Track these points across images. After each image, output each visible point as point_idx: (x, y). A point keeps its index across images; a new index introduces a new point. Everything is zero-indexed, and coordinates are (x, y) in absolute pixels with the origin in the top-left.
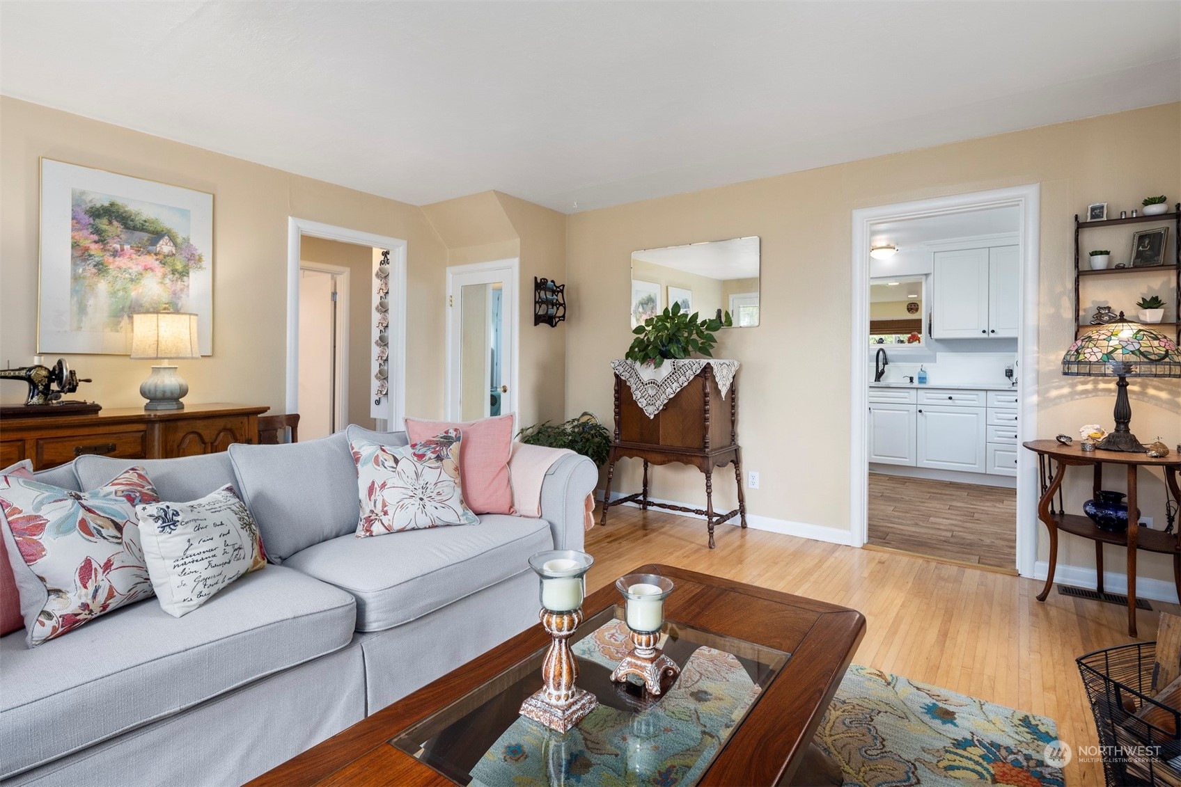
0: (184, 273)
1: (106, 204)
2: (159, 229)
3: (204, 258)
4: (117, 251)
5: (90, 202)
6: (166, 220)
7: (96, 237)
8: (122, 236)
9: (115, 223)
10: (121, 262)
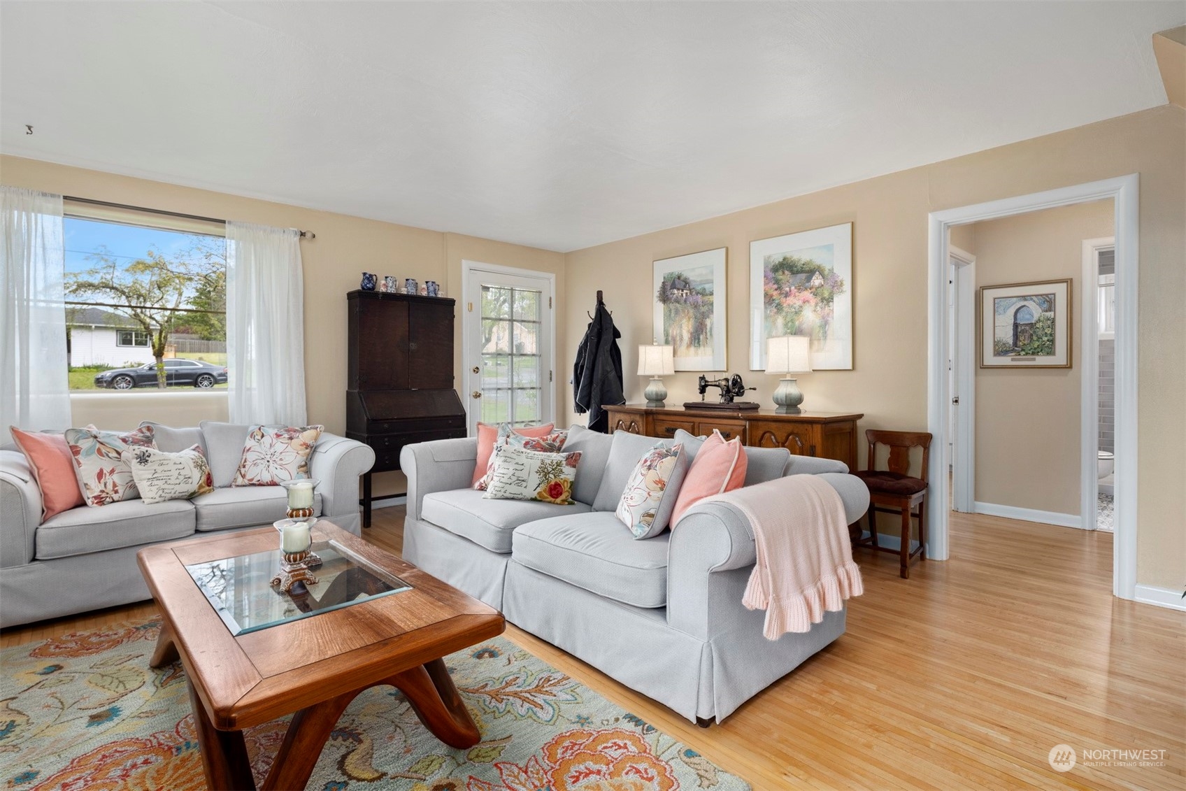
0: (829, 300)
1: (781, 260)
2: (812, 267)
3: (844, 283)
4: (787, 293)
5: (773, 262)
6: (817, 258)
7: (776, 286)
8: (791, 281)
9: (786, 272)
10: (790, 300)
